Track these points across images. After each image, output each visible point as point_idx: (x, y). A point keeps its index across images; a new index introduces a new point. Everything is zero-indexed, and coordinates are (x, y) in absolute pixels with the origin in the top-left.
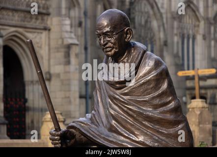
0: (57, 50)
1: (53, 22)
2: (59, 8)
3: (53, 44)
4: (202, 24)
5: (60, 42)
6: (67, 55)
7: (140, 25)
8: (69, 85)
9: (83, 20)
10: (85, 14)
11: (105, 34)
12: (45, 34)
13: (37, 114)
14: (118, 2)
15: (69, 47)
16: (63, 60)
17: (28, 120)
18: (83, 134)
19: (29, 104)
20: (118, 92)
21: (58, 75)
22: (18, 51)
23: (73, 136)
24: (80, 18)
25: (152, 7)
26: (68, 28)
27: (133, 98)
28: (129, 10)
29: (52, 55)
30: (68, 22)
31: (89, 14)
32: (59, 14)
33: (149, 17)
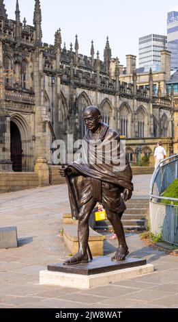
0: (39, 124)
1: (36, 109)
2: (40, 101)
3: (36, 120)
4: (113, 111)
5: (40, 120)
6: (44, 127)
7: (81, 110)
8: (45, 143)
9: (51, 108)
10: (52, 104)
11: (89, 119)
12: (32, 115)
13: (28, 158)
14: (69, 98)
15: (45, 122)
16: (42, 129)
17: (23, 162)
18: (75, 169)
19: (24, 153)
21: (39, 138)
22: (18, 124)
23: (71, 171)
24: (49, 107)
25: (87, 102)
26: (45, 112)
28: (76, 103)
29: (36, 127)
30: (45, 109)
31: (55, 104)
32: (40, 105)
33: (85, 106)
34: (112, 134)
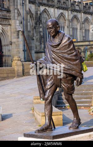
0: (14, 33)
1: (12, 22)
2: (15, 16)
3: (12, 30)
4: (67, 21)
5: (15, 30)
6: (18, 35)
7: (44, 23)
8: (19, 46)
9: (23, 21)
10: (23, 18)
12: (9, 26)
13: (7, 58)
14: (35, 14)
15: (18, 31)
16: (16, 37)
17: (4, 60)
19: (4, 54)
20: (55, 49)
21: (15, 42)
24: (21, 20)
25: (48, 16)
26: (18, 24)
27: (61, 51)
28: (40, 17)
29: (12, 35)
30: (18, 22)
31: (25, 19)
32: (14, 19)
33: (47, 19)
34: (67, 38)
